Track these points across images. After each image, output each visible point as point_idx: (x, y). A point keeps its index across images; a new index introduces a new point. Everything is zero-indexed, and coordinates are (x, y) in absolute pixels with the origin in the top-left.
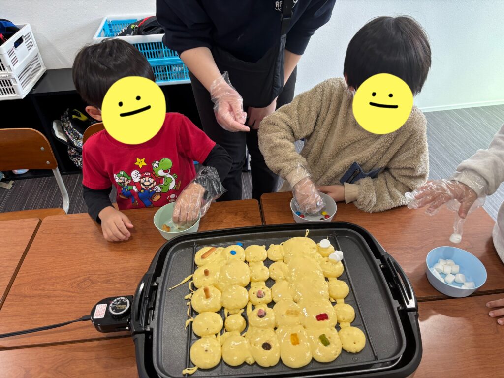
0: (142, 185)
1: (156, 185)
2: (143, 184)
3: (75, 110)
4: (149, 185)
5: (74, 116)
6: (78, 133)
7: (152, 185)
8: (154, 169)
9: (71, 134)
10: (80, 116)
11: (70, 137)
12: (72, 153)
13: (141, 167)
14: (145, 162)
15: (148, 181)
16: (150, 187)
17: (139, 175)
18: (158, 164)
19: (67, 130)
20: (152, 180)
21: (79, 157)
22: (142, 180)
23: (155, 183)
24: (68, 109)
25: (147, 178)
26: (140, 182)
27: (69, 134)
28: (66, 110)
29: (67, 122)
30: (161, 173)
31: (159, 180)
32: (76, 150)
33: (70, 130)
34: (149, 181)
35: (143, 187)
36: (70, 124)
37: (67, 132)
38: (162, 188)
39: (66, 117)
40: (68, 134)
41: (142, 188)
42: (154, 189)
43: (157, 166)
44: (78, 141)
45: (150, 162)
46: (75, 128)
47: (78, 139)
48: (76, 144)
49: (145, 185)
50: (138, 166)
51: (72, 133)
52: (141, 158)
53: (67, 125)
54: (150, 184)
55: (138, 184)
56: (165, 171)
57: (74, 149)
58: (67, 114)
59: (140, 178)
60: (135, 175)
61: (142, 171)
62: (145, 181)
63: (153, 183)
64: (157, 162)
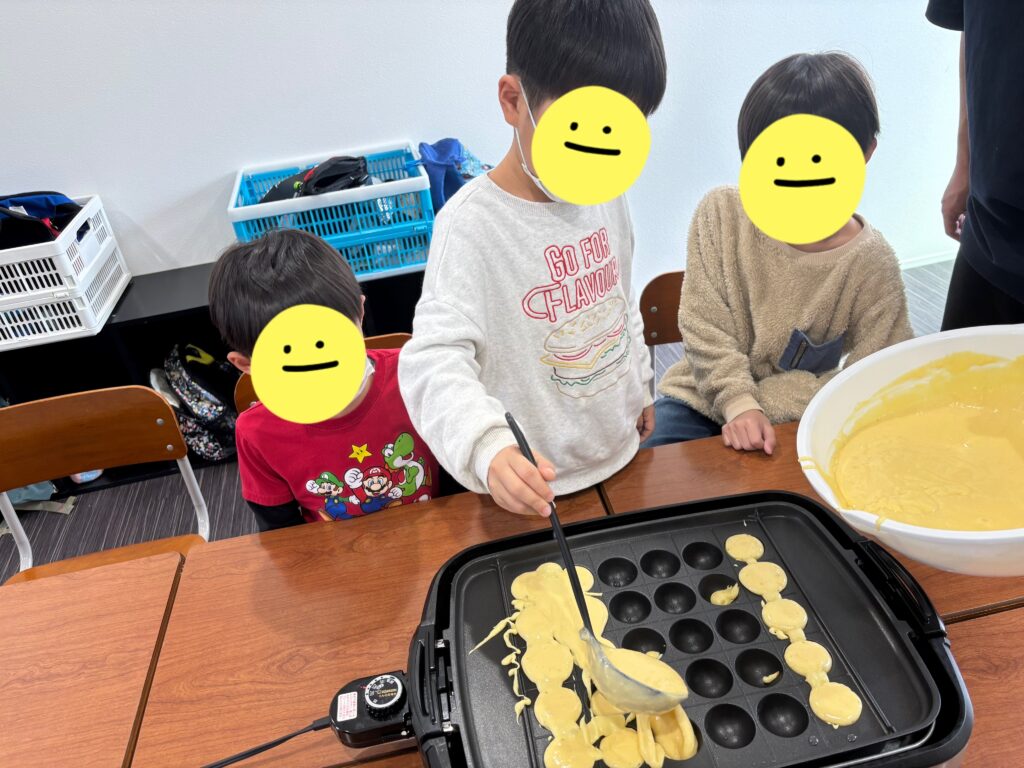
0: (366, 491)
1: (393, 486)
2: (370, 490)
3: (190, 346)
4: (379, 491)
5: (189, 358)
6: (199, 388)
7: (386, 489)
8: (387, 460)
9: (186, 392)
10: (199, 356)
11: (185, 398)
12: (189, 428)
13: (361, 460)
14: (368, 450)
15: (376, 484)
16: (382, 492)
17: (361, 475)
18: (393, 449)
19: (177, 385)
20: (384, 480)
21: (203, 434)
22: (366, 483)
23: (391, 483)
24: (176, 346)
25: (375, 479)
26: (362, 487)
27: (182, 392)
28: (173, 348)
29: (177, 370)
30: (398, 463)
31: (396, 476)
32: (196, 423)
33: (183, 385)
34: (379, 482)
35: (369, 494)
36: (184, 374)
37: (177, 390)
38: (403, 490)
39: (175, 361)
40: (180, 394)
41: (368, 497)
42: (390, 495)
43: (391, 452)
44: (200, 403)
45: (376, 449)
46: (192, 379)
47: (199, 400)
48: (196, 410)
49: (373, 491)
50: (355, 460)
51: (188, 390)
52: (360, 445)
53: (177, 376)
54: (382, 488)
55: (359, 492)
56: (404, 458)
57: (192, 420)
58: (177, 354)
59: (362, 481)
60: (353, 478)
61: (365, 467)
62: (373, 483)
63: (387, 484)
64: (390, 446)
